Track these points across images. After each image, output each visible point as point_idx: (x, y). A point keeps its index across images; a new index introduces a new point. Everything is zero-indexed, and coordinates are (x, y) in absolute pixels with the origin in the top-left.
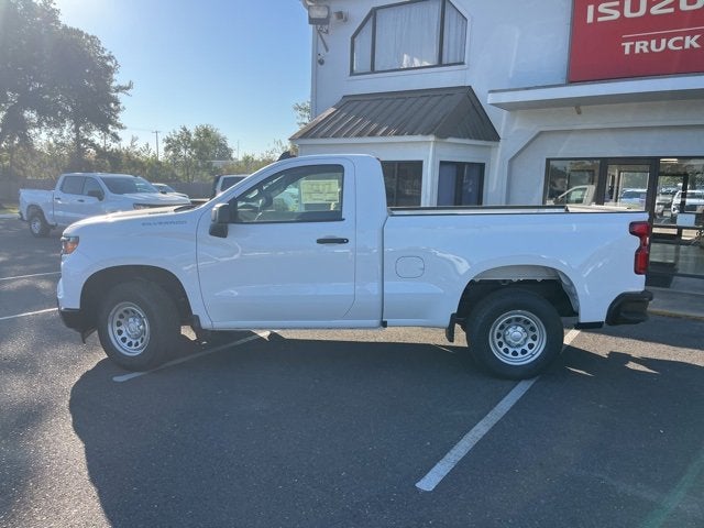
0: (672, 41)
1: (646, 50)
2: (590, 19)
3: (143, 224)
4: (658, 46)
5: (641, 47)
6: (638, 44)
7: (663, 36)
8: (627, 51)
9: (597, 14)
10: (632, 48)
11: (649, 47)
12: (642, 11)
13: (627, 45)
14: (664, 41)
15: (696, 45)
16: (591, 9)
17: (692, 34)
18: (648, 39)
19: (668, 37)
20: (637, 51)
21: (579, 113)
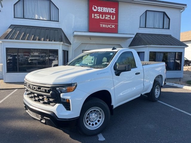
0: (110, 25)
1: (105, 27)
2: (93, 17)
3: (97, 74)
4: (107, 26)
5: (104, 26)
6: (103, 25)
7: (108, 24)
8: (101, 26)
9: (94, 16)
10: (102, 26)
11: (105, 26)
12: (104, 18)
13: (101, 25)
14: (108, 25)
15: (114, 27)
16: (93, 14)
17: (113, 25)
18: (105, 24)
19: (109, 25)
20: (103, 27)
21: (91, 39)
